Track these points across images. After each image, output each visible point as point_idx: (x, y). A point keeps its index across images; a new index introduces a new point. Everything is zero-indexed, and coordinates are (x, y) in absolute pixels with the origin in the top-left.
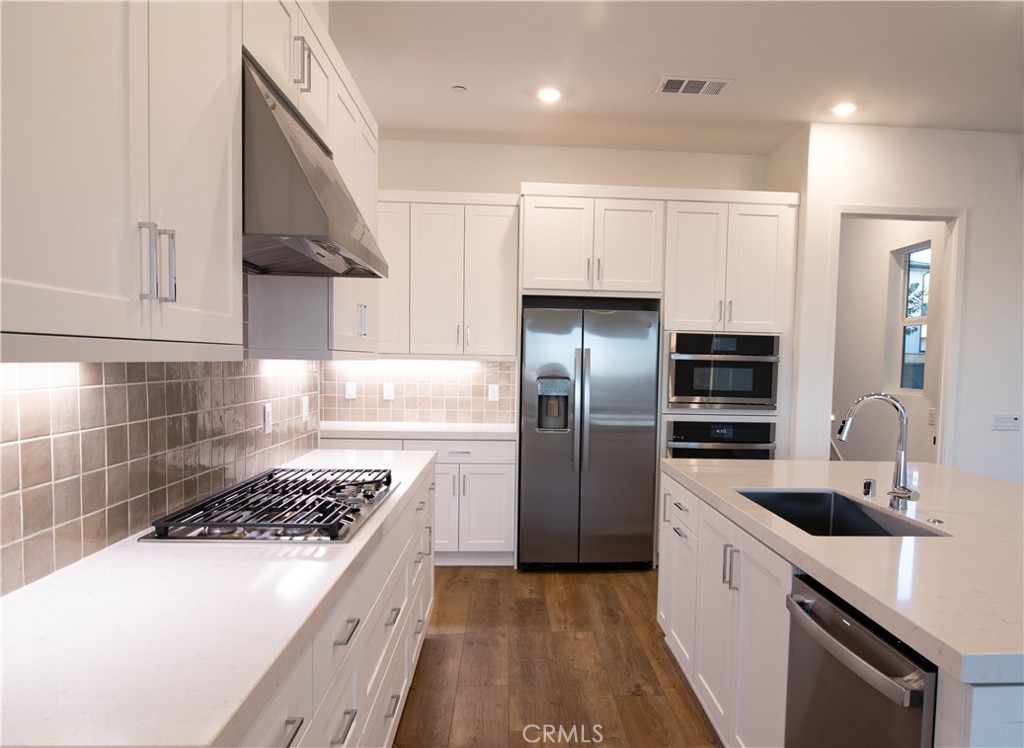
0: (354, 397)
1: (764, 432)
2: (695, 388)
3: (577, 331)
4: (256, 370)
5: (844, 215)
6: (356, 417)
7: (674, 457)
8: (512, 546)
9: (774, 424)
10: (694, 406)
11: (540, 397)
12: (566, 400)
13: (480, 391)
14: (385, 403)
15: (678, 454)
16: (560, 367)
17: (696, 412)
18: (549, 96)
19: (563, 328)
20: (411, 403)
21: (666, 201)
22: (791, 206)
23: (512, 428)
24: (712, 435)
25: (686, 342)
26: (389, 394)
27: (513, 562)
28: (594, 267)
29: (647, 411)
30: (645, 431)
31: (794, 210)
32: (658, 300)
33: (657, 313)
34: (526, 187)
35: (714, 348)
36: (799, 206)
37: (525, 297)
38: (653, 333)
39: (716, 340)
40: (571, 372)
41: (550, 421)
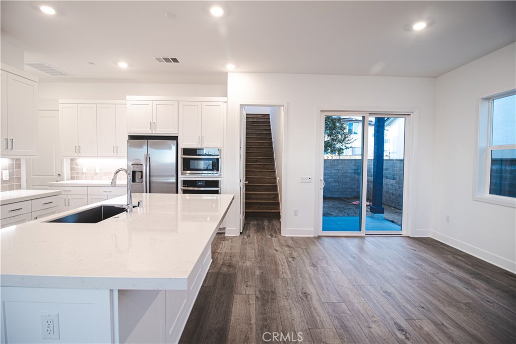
0: (86, 172)
1: (215, 183)
2: (191, 168)
3: (145, 147)
5: (241, 105)
6: (86, 179)
7: (183, 193)
9: (221, 181)
10: (188, 174)
11: (133, 171)
15: (185, 192)
16: (139, 160)
17: (189, 176)
18: (123, 65)
19: (141, 146)
21: (178, 101)
22: (224, 102)
24: (197, 185)
25: (186, 151)
26: (98, 171)
28: (153, 125)
29: (172, 176)
30: (172, 183)
31: (226, 104)
32: (177, 137)
33: (175, 141)
34: (128, 97)
35: (198, 153)
36: (227, 102)
37: (129, 136)
38: (174, 148)
39: (198, 150)
40: (143, 163)
41: (137, 180)
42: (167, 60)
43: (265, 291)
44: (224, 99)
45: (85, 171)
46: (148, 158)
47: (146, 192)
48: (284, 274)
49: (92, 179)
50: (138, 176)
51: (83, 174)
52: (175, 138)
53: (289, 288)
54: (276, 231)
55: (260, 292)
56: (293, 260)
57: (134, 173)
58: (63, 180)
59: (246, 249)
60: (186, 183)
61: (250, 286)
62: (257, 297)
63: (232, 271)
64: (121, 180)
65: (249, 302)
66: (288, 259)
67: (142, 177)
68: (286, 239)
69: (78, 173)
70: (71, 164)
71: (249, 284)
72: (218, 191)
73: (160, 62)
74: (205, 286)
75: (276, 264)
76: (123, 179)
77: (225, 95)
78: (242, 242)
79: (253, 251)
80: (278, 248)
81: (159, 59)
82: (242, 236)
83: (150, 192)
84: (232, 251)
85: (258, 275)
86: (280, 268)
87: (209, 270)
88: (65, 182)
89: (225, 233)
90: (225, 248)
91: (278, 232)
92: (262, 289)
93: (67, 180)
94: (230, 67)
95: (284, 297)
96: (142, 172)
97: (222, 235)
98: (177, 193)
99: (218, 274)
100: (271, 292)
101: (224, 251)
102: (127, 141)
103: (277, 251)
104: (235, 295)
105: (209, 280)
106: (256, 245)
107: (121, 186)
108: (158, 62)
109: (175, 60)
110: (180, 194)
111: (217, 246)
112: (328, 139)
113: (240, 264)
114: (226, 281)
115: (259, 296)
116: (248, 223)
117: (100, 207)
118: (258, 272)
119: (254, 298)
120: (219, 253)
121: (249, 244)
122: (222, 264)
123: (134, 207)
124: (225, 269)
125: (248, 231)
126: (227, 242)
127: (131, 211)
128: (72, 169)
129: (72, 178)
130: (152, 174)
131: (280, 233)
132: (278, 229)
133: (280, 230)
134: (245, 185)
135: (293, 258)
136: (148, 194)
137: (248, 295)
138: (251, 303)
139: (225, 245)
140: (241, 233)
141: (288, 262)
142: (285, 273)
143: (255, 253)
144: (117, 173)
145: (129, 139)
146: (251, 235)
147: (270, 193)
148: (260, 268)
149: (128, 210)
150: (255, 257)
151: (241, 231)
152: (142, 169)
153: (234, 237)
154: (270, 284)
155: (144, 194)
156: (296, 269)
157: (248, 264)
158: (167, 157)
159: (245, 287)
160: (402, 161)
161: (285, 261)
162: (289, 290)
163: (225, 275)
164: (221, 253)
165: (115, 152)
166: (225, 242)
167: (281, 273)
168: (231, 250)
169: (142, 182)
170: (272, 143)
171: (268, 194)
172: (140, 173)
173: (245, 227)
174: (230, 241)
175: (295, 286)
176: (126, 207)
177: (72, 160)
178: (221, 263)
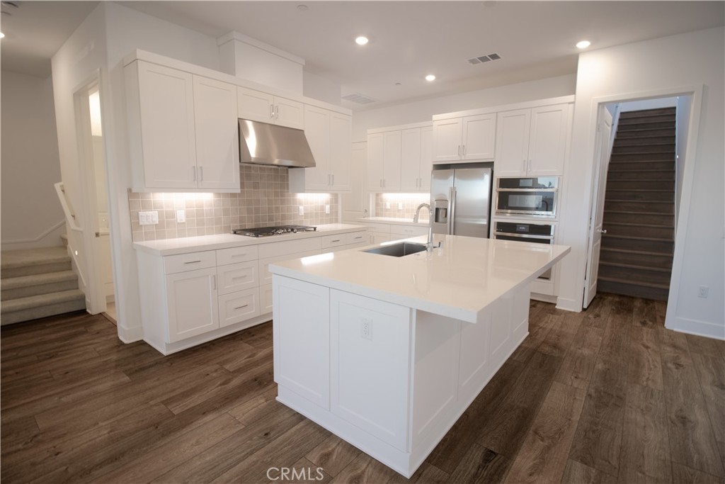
2: (509, 205)
3: (452, 178)
5: (600, 104)
6: (390, 216)
7: (498, 239)
9: (555, 226)
10: (508, 215)
11: (436, 208)
14: (399, 211)
16: (443, 195)
17: (508, 218)
18: (430, 78)
19: (446, 177)
21: (497, 113)
22: (570, 103)
24: (517, 229)
25: (504, 182)
28: (461, 149)
29: (483, 217)
30: (482, 226)
31: (572, 105)
32: (493, 163)
33: (490, 169)
34: (435, 117)
35: (521, 185)
36: (574, 103)
37: (434, 165)
38: (487, 178)
39: (521, 181)
40: (448, 198)
41: (441, 219)
42: (484, 59)
43: (605, 393)
44: (570, 98)
45: (388, 207)
46: (454, 192)
47: (450, 234)
48: (650, 382)
49: (395, 216)
50: (441, 213)
51: (387, 210)
52: (490, 165)
53: (653, 402)
54: (656, 318)
55: (597, 390)
56: (677, 368)
57: (437, 210)
58: (369, 216)
59: (587, 331)
60: (501, 226)
61: (582, 379)
62: (590, 395)
63: (556, 353)
64: (423, 219)
65: (574, 395)
66: (666, 363)
67: (446, 216)
68: (672, 334)
69: (382, 209)
70: (377, 200)
71: (580, 376)
72: (549, 240)
73: (474, 63)
74: (515, 359)
75: (638, 364)
76: (426, 218)
77: (572, 90)
78: (583, 322)
79: (601, 338)
80: (650, 344)
81: (473, 61)
82: (585, 313)
83: (454, 234)
84: (563, 330)
85: (599, 370)
86: (645, 372)
87: (522, 343)
88: (371, 218)
89: (555, 304)
90: (550, 323)
91: (659, 319)
92: (602, 389)
93: (373, 216)
95: (639, 410)
96: (446, 209)
97: (551, 307)
98: (489, 237)
99: (534, 352)
100: (617, 397)
101: (550, 326)
102: (432, 172)
103: (647, 347)
104: (555, 382)
105: (520, 355)
106: (608, 331)
107: (423, 226)
108: (472, 64)
109: (495, 57)
110: (493, 240)
111: (540, 319)
113: (572, 348)
114: (545, 362)
115: (593, 394)
116: (601, 298)
117: (403, 244)
118: (600, 366)
119: (585, 395)
120: (541, 328)
121: (596, 326)
122: (543, 342)
123: (434, 247)
124: (547, 349)
125: (597, 309)
126: (557, 317)
127: (431, 250)
128: (377, 204)
129: (377, 215)
130: (457, 214)
131: (663, 323)
132: (661, 317)
133: (663, 318)
134: (600, 236)
135: (678, 366)
136: (452, 236)
137: (576, 388)
138: (577, 398)
139: (554, 320)
140: (584, 310)
141: (665, 368)
142: (653, 381)
143: (602, 341)
144: (420, 208)
145: (434, 169)
146: (603, 316)
147: (654, 253)
148: (605, 362)
149: (429, 249)
150: (602, 345)
151: (585, 307)
152: (447, 205)
153: (570, 312)
154: (617, 386)
155: (448, 236)
156: (678, 383)
157: (586, 352)
158: (478, 190)
159: (573, 377)
161: (659, 366)
162: (650, 403)
163: (544, 355)
164: (544, 329)
165: (418, 185)
166: (554, 316)
167: (644, 379)
168: (561, 327)
169: (446, 222)
170: (674, 162)
171: (651, 255)
172: (444, 211)
173: (594, 303)
174: (562, 316)
175: (666, 402)
176: (427, 246)
177: (377, 195)
178: (542, 339)
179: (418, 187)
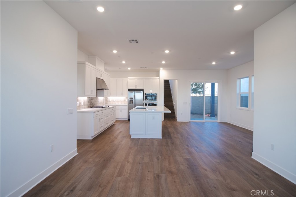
3: (134, 93)
4: (98, 97)
5: (165, 80)
6: (111, 103)
8: (127, 118)
12: (132, 101)
13: (125, 100)
16: (132, 97)
18: (129, 69)
19: (132, 92)
20: (117, 102)
21: (144, 79)
23: (127, 104)
25: (146, 94)
26: (115, 101)
27: (127, 120)
28: (136, 86)
31: (159, 79)
34: (128, 78)
37: (128, 89)
38: (142, 93)
40: (133, 98)
41: (131, 103)
42: (143, 68)
45: (110, 101)
46: (135, 96)
49: (113, 103)
50: (131, 102)
52: (143, 90)
69: (108, 102)
70: (106, 99)
73: (141, 68)
77: (159, 76)
94: (161, 69)
102: (128, 91)
109: (146, 68)
112: (195, 87)
129: (106, 103)
158: (139, 96)
160: (217, 97)
169: (133, 104)
177: (106, 97)
179: (122, 95)
